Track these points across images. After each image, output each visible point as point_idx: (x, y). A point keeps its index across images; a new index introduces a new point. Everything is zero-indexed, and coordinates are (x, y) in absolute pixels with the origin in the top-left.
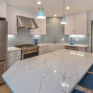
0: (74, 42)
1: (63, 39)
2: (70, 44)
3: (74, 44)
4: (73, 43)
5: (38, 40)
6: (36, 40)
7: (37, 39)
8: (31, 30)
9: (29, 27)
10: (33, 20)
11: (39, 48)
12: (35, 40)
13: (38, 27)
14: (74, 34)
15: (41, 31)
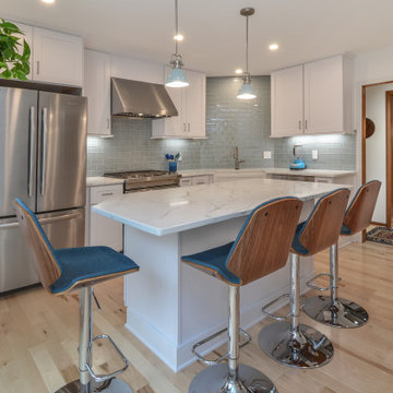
0: (304, 162)
1: (268, 155)
2: (292, 169)
3: (306, 168)
4: (300, 165)
5: (178, 156)
6: (172, 157)
7: (174, 155)
8: (154, 121)
9: (148, 112)
10: (161, 89)
11: (181, 180)
12: (167, 157)
13: (176, 114)
14: (304, 134)
15: (187, 127)
